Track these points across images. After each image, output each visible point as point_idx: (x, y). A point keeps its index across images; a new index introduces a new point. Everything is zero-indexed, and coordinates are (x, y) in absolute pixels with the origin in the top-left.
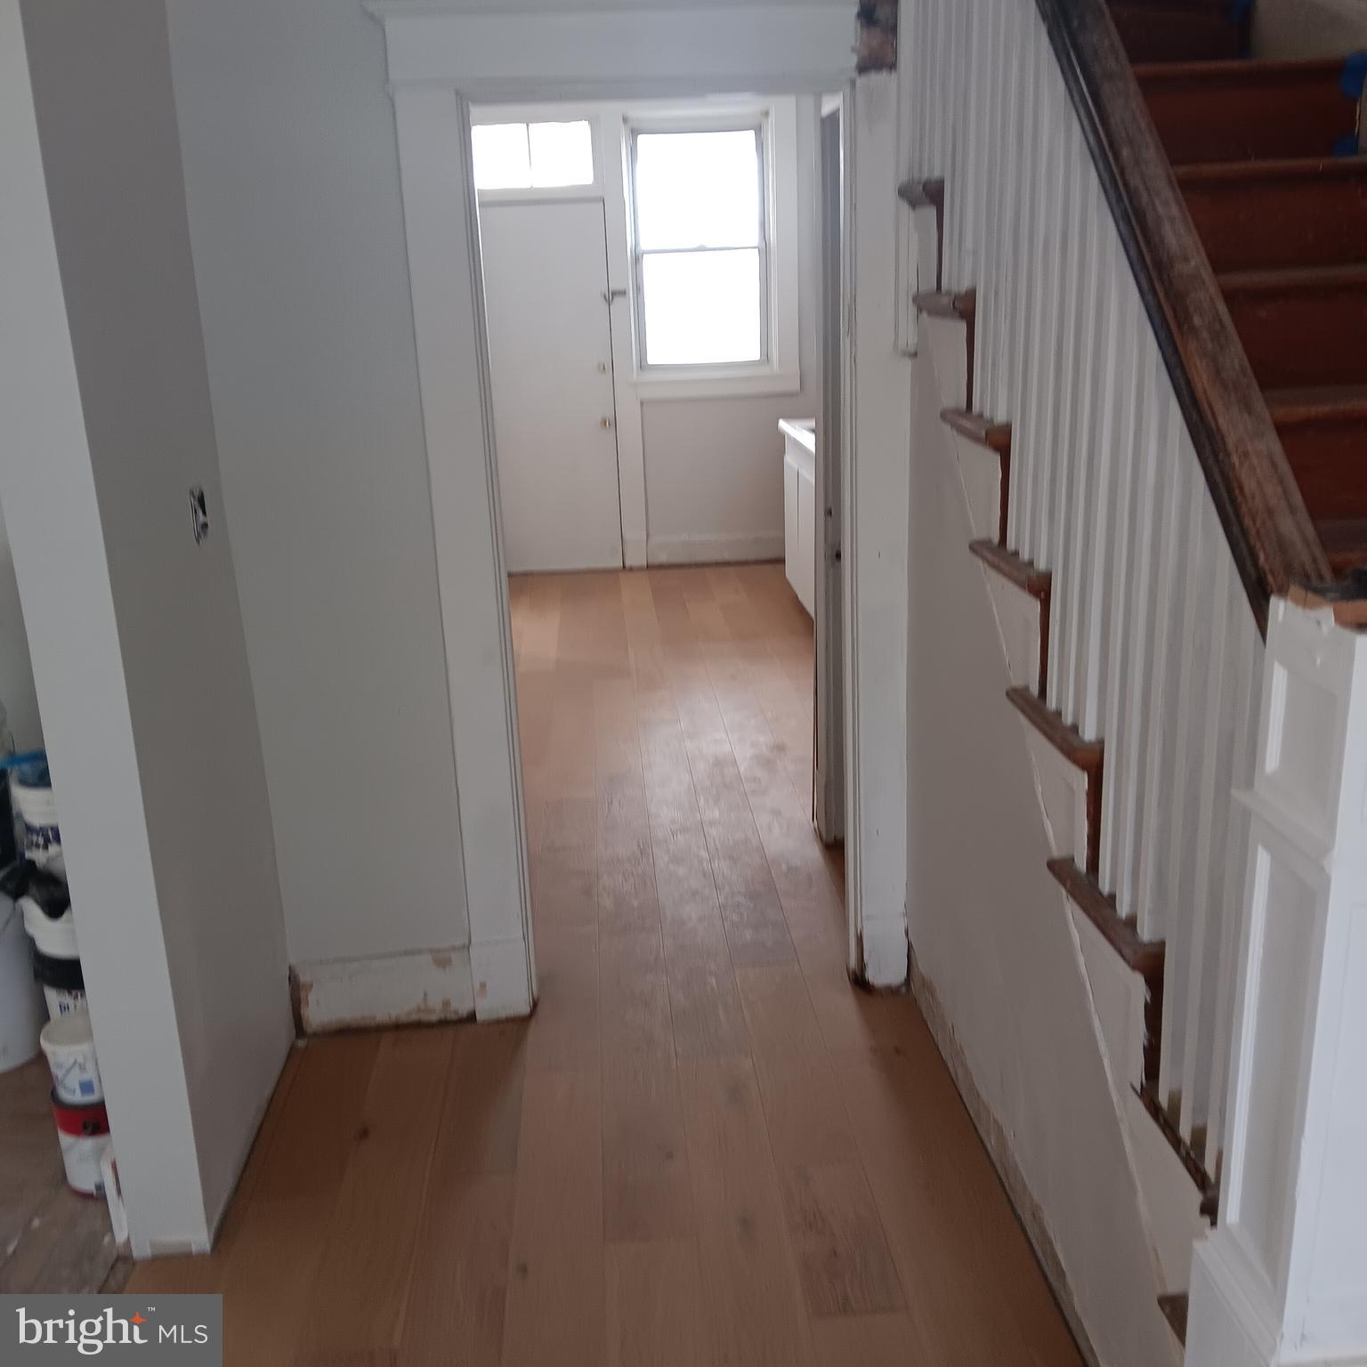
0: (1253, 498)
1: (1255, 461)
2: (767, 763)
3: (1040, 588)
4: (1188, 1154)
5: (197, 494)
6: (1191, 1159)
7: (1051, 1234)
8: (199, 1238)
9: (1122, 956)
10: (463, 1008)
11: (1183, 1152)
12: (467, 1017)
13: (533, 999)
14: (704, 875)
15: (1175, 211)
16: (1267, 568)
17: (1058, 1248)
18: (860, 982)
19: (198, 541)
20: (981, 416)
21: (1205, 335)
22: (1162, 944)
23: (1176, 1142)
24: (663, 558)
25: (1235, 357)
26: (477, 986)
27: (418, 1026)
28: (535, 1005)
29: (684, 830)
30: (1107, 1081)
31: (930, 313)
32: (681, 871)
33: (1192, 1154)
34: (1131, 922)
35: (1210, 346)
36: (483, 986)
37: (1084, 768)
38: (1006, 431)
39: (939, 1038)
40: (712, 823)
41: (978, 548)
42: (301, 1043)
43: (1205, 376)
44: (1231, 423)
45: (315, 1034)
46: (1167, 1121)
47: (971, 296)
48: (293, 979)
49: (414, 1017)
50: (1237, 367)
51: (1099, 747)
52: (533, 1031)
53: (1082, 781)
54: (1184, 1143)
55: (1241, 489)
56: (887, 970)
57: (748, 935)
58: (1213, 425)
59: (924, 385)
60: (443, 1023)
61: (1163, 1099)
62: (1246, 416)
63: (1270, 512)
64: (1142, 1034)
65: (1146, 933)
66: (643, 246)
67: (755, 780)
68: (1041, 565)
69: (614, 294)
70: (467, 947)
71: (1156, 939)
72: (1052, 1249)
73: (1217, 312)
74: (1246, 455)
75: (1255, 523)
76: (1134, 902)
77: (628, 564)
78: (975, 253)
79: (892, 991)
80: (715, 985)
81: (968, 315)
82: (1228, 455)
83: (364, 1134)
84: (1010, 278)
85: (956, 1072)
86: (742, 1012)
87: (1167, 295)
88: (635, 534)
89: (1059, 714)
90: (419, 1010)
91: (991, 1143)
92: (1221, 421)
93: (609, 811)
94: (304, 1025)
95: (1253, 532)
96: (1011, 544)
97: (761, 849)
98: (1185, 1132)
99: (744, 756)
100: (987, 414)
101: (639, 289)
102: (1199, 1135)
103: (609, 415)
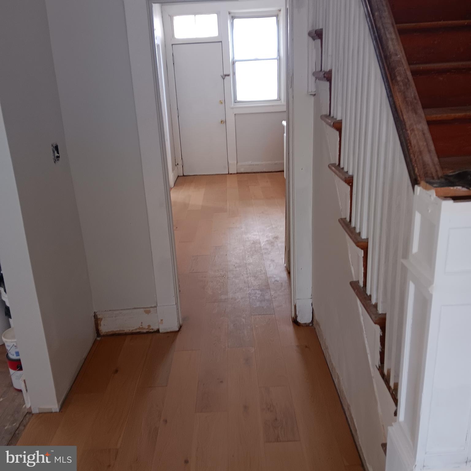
0: (415, 147)
1: (416, 132)
2: (271, 243)
3: (349, 181)
4: (392, 392)
5: (54, 146)
6: (393, 394)
7: (353, 415)
8: (55, 407)
9: (371, 318)
10: (155, 328)
11: (391, 392)
12: (157, 331)
13: (180, 325)
14: (245, 283)
15: (394, 36)
16: (418, 174)
17: (355, 420)
18: (295, 322)
19: (55, 162)
20: (333, 117)
21: (401, 84)
22: (385, 314)
23: (389, 388)
24: (242, 170)
25: (412, 92)
26: (160, 321)
27: (139, 333)
28: (181, 327)
29: (239, 266)
30: (369, 363)
31: (319, 80)
32: (237, 281)
33: (394, 393)
34: (376, 306)
35: (403, 88)
36: (162, 320)
37: (362, 249)
38: (340, 122)
39: (321, 342)
40: (250, 264)
41: (331, 166)
42: (98, 339)
43: (400, 100)
44: (408, 117)
45: (104, 336)
46: (386, 379)
47: (330, 72)
48: (95, 316)
49: (138, 331)
50: (413, 95)
51: (366, 241)
52: (179, 336)
53: (362, 253)
54: (392, 389)
55: (410, 143)
56: (305, 318)
57: (258, 304)
58: (402, 118)
59: (317, 106)
60: (148, 333)
61: (386, 372)
62: (414, 116)
63: (421, 152)
64: (379, 348)
65: (380, 310)
66: (236, 58)
67: (266, 249)
68: (350, 173)
69: (226, 75)
70: (156, 307)
71: (384, 312)
72: (353, 421)
73: (407, 75)
74: (413, 130)
75: (414, 157)
76: (377, 299)
77: (230, 173)
78: (332, 56)
79: (307, 325)
80: (244, 322)
81: (329, 79)
82: (407, 130)
83: (116, 371)
84: (342, 65)
85: (326, 355)
86: (253, 331)
87: (388, 69)
88: (232, 161)
89: (355, 228)
90: (140, 328)
91: (336, 381)
92: (405, 117)
93: (214, 259)
94: (100, 332)
95: (414, 160)
96: (342, 166)
97: (265, 273)
98: (392, 384)
99: (263, 241)
100: (335, 117)
101: (234, 74)
102: (396, 385)
103: (224, 119)
